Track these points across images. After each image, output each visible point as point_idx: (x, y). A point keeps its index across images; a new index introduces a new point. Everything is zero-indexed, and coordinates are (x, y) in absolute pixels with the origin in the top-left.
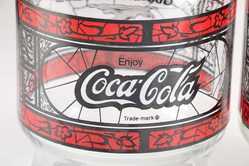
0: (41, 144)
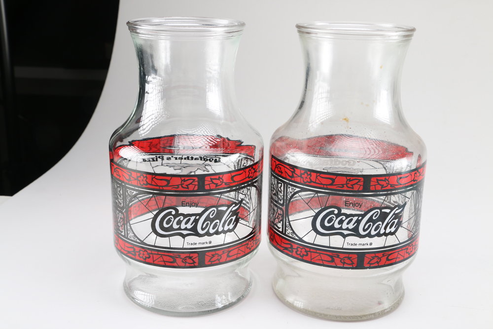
0: (129, 263)
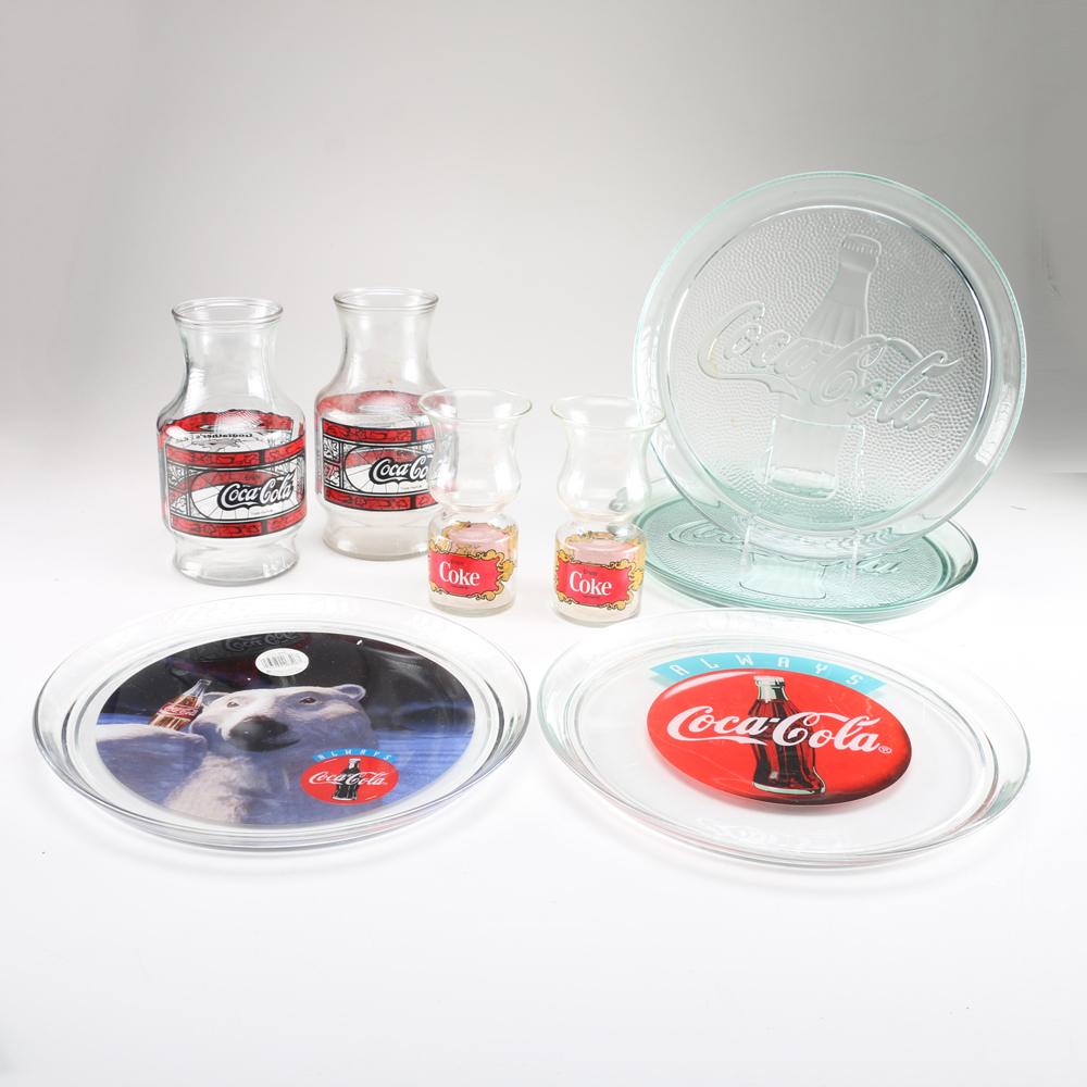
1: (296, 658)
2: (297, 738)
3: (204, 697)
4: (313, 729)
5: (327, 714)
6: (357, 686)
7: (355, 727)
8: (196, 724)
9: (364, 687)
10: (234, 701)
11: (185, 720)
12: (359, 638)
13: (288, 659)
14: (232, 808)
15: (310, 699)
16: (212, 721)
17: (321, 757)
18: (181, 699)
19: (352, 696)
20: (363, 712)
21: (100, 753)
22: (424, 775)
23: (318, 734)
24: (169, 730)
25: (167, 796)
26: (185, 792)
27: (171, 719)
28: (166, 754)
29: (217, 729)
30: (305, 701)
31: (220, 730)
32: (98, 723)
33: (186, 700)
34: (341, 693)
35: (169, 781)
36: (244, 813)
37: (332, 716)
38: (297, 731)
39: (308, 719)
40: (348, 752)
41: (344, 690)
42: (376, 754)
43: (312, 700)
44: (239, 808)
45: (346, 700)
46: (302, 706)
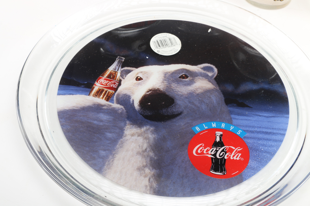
1: (173, 41)
2: (180, 110)
3: (122, 72)
4: (190, 102)
5: (197, 89)
6: (212, 66)
7: (215, 102)
8: (118, 95)
9: (216, 67)
10: (140, 75)
11: (111, 91)
12: (209, 27)
13: (169, 42)
14: (147, 179)
15: (184, 76)
16: (128, 93)
17: (198, 129)
18: (108, 73)
19: (210, 74)
20: (218, 88)
21: (60, 122)
22: (266, 152)
23: (193, 107)
24: (101, 101)
25: (104, 165)
26: (116, 162)
27: (103, 90)
28: (101, 124)
29: (131, 100)
30: (182, 77)
31: (133, 101)
32: (59, 94)
33: (111, 74)
34: (203, 71)
35: (105, 150)
36: (155, 185)
37: (199, 91)
38: (180, 104)
39: (186, 93)
40: (214, 125)
41: (204, 69)
42: (232, 128)
43: (186, 77)
44: (152, 180)
45: (206, 76)
46: (181, 81)
